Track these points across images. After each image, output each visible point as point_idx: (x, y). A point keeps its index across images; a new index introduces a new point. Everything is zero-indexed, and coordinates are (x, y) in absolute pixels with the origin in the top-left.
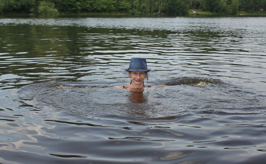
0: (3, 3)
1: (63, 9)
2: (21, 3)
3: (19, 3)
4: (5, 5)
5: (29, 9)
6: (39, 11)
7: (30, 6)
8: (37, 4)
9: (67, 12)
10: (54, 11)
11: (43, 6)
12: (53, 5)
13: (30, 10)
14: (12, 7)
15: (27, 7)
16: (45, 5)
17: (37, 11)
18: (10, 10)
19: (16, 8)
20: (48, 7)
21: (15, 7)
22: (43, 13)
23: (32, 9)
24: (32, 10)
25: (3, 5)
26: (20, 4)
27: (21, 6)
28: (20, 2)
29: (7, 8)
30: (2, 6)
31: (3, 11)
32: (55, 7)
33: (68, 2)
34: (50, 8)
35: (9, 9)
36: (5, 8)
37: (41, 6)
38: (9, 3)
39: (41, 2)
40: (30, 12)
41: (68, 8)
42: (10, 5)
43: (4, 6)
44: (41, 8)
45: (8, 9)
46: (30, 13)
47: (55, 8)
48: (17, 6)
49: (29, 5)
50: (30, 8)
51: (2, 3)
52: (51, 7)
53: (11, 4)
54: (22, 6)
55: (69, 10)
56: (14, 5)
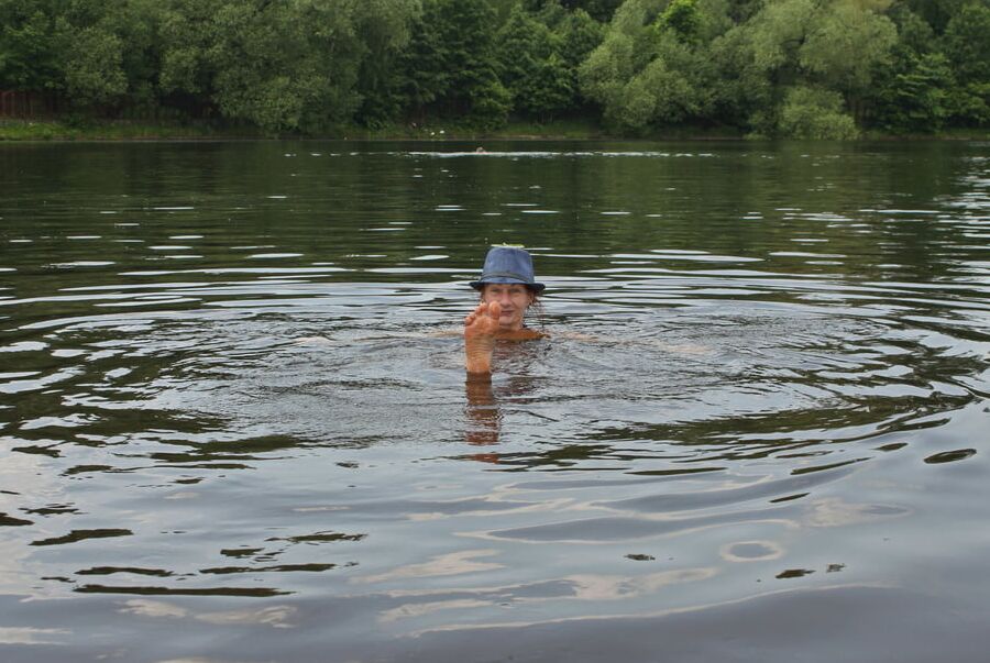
0: (651, 92)
1: (875, 114)
2: (717, 93)
3: (707, 95)
4: (658, 103)
5: (745, 117)
6: (783, 125)
7: (748, 104)
8: (778, 98)
9: (889, 127)
10: (840, 123)
11: (799, 103)
12: (838, 100)
13: (750, 122)
14: (683, 108)
15: (738, 107)
16: (804, 103)
17: (775, 126)
18: (675, 119)
19: (697, 113)
20: (817, 109)
21: (693, 106)
22: (798, 131)
23: (755, 116)
24: (756, 118)
25: (651, 100)
26: (712, 96)
27: (715, 103)
28: (713, 90)
29: (666, 113)
30: (646, 106)
31: (649, 123)
32: (846, 109)
33: (895, 88)
34: (825, 111)
35: (673, 115)
36: (655, 112)
37: (789, 103)
38: (673, 94)
39: (789, 88)
40: (749, 129)
41: (895, 112)
42: (674, 102)
43: (653, 106)
44: (791, 112)
45: (669, 114)
46: (748, 133)
47: (843, 113)
48: (701, 104)
49: (744, 101)
50: (747, 112)
51: (647, 92)
52: (830, 107)
53: (681, 99)
54: (719, 104)
55: (898, 120)
56: (691, 100)
